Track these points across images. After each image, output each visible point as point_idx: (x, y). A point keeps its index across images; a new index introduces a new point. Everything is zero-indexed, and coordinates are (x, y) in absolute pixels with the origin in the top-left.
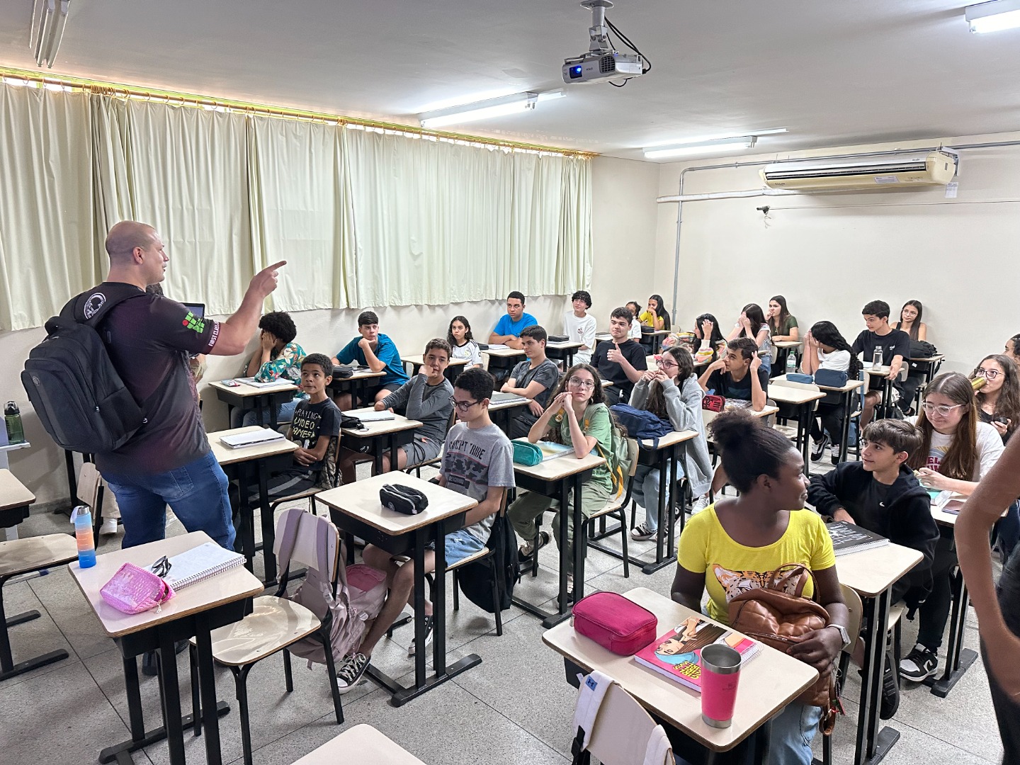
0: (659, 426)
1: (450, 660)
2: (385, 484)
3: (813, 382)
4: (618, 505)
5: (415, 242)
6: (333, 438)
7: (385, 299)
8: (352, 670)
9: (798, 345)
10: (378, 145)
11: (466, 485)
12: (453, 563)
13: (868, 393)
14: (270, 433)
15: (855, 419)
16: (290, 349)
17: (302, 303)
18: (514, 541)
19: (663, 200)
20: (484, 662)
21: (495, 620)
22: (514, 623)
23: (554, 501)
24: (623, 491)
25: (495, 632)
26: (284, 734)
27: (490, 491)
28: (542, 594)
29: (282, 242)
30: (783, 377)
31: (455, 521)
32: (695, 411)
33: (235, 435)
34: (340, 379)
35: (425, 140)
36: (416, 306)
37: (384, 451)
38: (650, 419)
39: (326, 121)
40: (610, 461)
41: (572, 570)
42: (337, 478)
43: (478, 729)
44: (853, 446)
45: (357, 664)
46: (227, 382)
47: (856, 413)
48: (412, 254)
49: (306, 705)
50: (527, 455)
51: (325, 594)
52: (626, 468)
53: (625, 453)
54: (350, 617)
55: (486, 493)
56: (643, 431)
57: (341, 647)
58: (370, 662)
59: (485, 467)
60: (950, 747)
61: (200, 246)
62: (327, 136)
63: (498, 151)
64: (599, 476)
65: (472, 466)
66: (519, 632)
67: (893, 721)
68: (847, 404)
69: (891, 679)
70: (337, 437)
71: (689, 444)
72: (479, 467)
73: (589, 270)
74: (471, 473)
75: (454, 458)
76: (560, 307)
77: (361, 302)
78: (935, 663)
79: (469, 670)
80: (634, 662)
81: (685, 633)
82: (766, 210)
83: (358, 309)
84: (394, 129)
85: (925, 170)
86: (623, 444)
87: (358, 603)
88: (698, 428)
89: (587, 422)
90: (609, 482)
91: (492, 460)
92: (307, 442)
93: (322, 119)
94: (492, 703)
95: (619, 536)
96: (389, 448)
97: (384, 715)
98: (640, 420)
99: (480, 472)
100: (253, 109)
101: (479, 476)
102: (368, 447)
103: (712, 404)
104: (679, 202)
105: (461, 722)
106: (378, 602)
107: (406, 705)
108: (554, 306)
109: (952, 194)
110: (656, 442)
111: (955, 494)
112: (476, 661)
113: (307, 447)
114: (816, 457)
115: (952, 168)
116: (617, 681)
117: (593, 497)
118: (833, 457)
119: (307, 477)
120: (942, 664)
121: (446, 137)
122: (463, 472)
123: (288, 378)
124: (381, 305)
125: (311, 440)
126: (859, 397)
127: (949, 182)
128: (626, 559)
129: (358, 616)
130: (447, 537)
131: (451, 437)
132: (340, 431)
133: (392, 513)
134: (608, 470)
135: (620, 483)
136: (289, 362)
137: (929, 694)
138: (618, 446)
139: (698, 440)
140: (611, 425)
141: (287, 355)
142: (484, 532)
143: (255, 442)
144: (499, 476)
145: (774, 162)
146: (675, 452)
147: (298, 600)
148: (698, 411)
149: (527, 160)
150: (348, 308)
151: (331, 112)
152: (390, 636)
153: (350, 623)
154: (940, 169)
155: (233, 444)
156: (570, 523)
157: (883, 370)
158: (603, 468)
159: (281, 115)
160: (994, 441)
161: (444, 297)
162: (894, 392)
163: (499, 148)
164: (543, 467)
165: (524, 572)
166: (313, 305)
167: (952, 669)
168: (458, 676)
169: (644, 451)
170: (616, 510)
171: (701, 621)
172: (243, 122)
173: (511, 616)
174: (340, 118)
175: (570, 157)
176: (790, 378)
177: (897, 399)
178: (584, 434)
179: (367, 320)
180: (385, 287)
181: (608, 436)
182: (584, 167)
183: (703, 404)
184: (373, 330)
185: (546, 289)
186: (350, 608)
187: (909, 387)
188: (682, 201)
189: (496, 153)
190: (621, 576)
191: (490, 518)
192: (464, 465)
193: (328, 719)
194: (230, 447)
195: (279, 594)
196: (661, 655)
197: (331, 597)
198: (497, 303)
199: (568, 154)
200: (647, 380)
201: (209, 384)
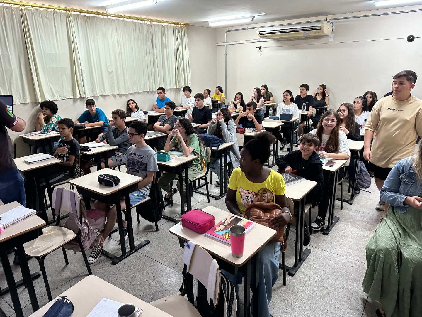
0: (219, 141)
1: (136, 243)
2: (100, 174)
3: (279, 119)
4: (204, 174)
5: (109, 66)
6: (77, 156)
7: (98, 93)
8: (95, 253)
9: (274, 105)
10: (87, 21)
11: (138, 172)
12: (134, 204)
13: (300, 122)
14: (48, 156)
15: (296, 133)
16: (54, 118)
17: (58, 96)
18: (161, 193)
19: (218, 44)
20: (151, 242)
21: (155, 225)
22: (164, 226)
23: (177, 175)
24: (205, 169)
25: (156, 230)
26: (66, 282)
27: (148, 174)
28: (175, 213)
29: (45, 68)
30: (268, 118)
31: (133, 187)
32: (233, 134)
33: (31, 158)
34: (80, 130)
35: (109, 19)
36: (113, 95)
37: (101, 160)
38: (215, 138)
39: (61, 10)
40: (199, 157)
41: (186, 202)
42: (81, 173)
43: (149, 269)
44: (295, 144)
45: (97, 250)
46: (27, 134)
47: (296, 130)
48: (108, 71)
49: (74, 269)
50: (164, 157)
51: (77, 223)
52: (206, 159)
53: (205, 153)
54: (90, 231)
55: (146, 175)
56: (212, 144)
57: (87, 244)
58: (103, 249)
59: (145, 163)
60: (329, 253)
61: (5, 72)
62: (62, 17)
63: (144, 23)
64: (195, 163)
65: (139, 164)
66: (166, 229)
67: (309, 246)
68: (292, 127)
69: (307, 230)
70: (79, 156)
71: (231, 147)
72: (142, 164)
73: (189, 76)
74: (139, 167)
75: (131, 160)
76: (178, 93)
77: (87, 95)
78: (324, 223)
79: (145, 247)
80: (206, 236)
81: (226, 222)
82: (260, 48)
83: (85, 98)
84: (94, 14)
85: (321, 29)
86: (204, 149)
87: (93, 225)
88: (235, 141)
89: (188, 142)
90: (199, 165)
91: (148, 160)
92: (65, 158)
93: (58, 9)
94: (155, 258)
95: (205, 187)
96: (104, 159)
97: (109, 269)
98: (211, 139)
99: (143, 166)
100: (23, 5)
101: (142, 167)
102: (94, 159)
103: (240, 130)
104: (225, 45)
105: (142, 267)
106: (102, 224)
107: (119, 263)
108: (175, 93)
109: (331, 39)
110: (218, 148)
111: (330, 159)
112: (148, 242)
113: (65, 161)
114: (281, 149)
115: (331, 28)
116: (198, 244)
117: (193, 172)
118: (288, 148)
119: (67, 174)
120: (326, 223)
121: (119, 17)
122: (136, 166)
123: (56, 131)
124: (96, 95)
125: (67, 157)
126: (297, 124)
127: (330, 34)
128: (208, 195)
129: (93, 230)
130: (130, 194)
131: (129, 152)
132: (80, 153)
133: (104, 186)
134: (199, 161)
135: (204, 166)
136: (55, 123)
137: (322, 234)
138: (202, 150)
139: (235, 145)
140: (199, 142)
141: (54, 120)
142: (147, 190)
143: (40, 160)
144: (151, 167)
145: (262, 27)
146: (226, 151)
147: (66, 227)
148: (235, 134)
149: (158, 27)
150: (81, 98)
151: (63, 6)
152: (110, 236)
153: (90, 234)
154: (327, 29)
155: (30, 162)
156: (184, 183)
157: (306, 112)
158: (197, 160)
159: (38, 8)
160: (344, 137)
161: (125, 90)
162: (311, 121)
163: (144, 22)
164: (170, 162)
165: (166, 206)
166: (64, 98)
167: (330, 224)
168: (140, 249)
169: (213, 151)
170: (203, 177)
171: (232, 216)
172: (19, 11)
173: (162, 223)
174: (67, 9)
175: (177, 26)
176: (270, 118)
177: (312, 124)
178: (188, 147)
179: (90, 103)
180: (97, 87)
181: (198, 147)
182: (183, 30)
183: (236, 131)
184: (93, 108)
185: (172, 85)
186: (89, 227)
187: (316, 119)
188: (226, 45)
189: (143, 24)
190: (207, 202)
191: (149, 185)
192: (136, 163)
193: (85, 274)
194: (29, 163)
195: (57, 225)
196: (216, 232)
197: (80, 224)
198: (150, 93)
199: (176, 24)
200: (214, 122)
201: (19, 136)
